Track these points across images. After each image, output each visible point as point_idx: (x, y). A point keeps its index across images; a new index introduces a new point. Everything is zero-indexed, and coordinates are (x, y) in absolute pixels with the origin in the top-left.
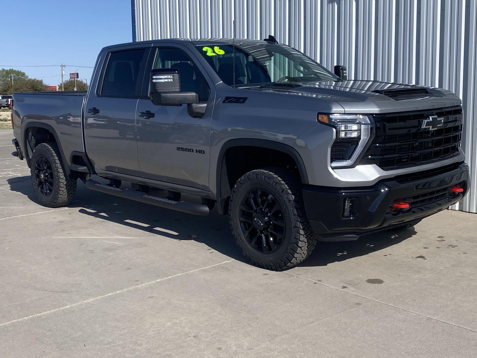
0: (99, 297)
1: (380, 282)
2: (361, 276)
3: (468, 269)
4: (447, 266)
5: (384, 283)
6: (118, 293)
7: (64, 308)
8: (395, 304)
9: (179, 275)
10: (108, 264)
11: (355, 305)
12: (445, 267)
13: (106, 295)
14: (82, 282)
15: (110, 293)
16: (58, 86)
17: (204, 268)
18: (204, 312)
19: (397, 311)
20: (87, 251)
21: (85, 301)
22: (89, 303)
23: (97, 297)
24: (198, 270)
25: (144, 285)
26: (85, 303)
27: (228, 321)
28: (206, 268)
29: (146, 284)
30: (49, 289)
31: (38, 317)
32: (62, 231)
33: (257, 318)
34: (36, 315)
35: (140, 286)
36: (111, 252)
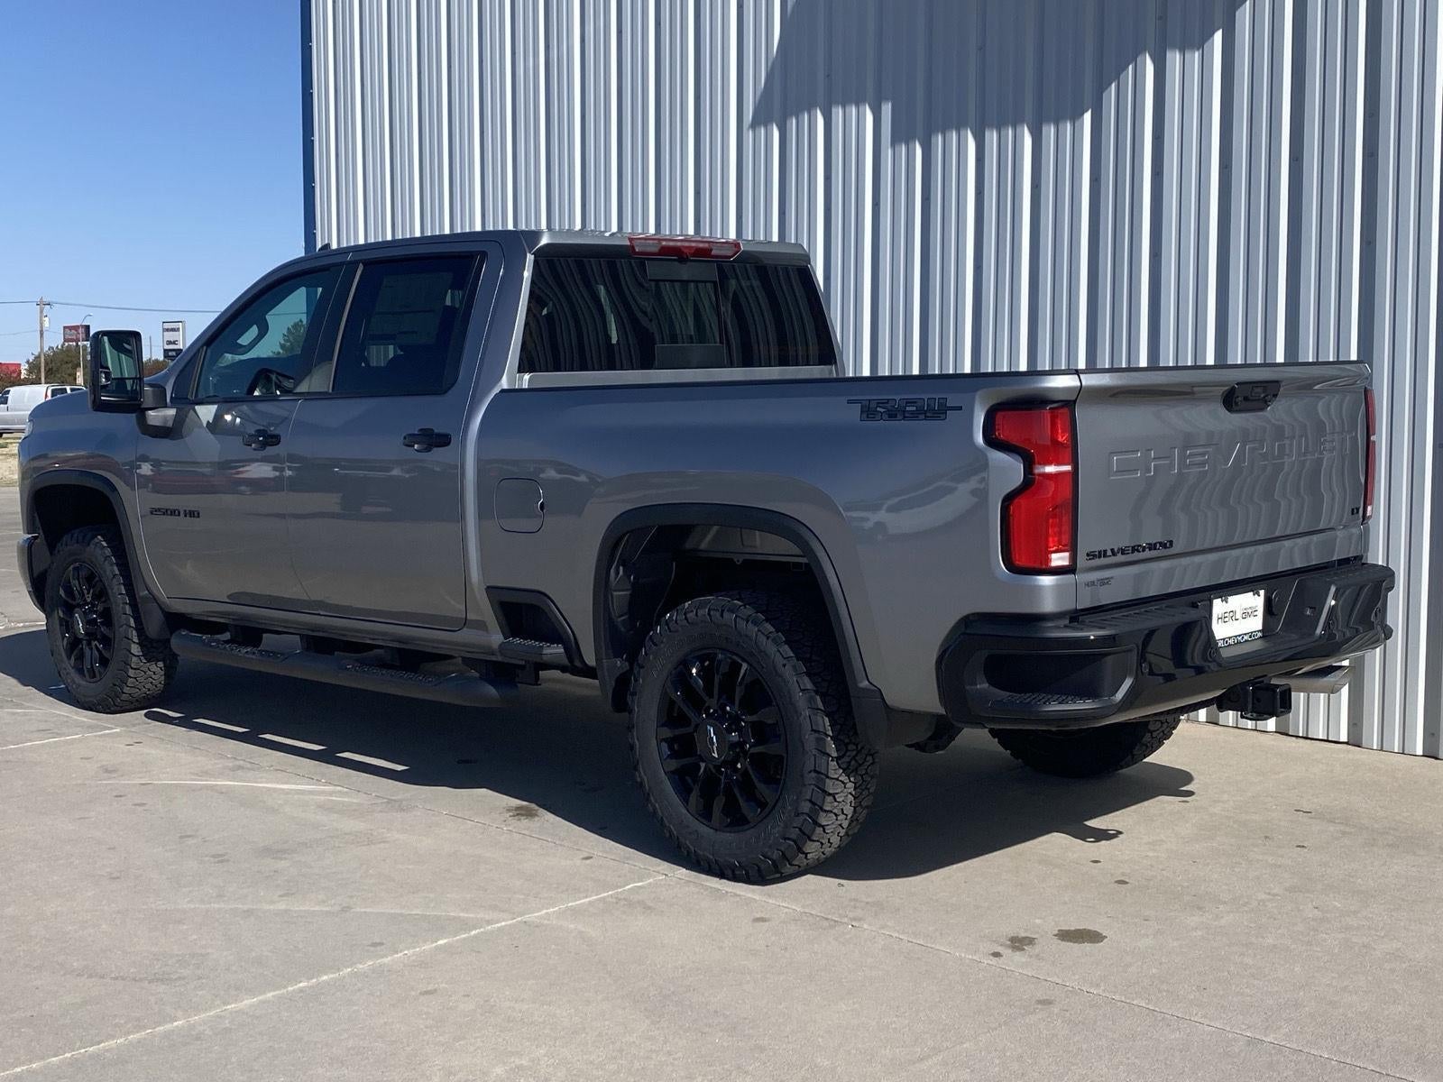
0: (270, 995)
1: (1093, 937)
2: (1038, 921)
3: (1335, 897)
4: (1275, 891)
5: (1106, 940)
6: (327, 983)
7: (168, 1026)
8: (1149, 1001)
9: (502, 926)
10: (280, 896)
11: (1039, 1006)
12: (1269, 894)
13: (290, 989)
14: (210, 951)
15: (300, 982)
16: (28, 362)
17: (574, 904)
18: (600, 1035)
19: (1160, 1021)
20: (206, 856)
21: (229, 1007)
22: (240, 1012)
23: (264, 993)
24: (557, 908)
25: (400, 955)
26: (231, 1013)
27: (674, 1059)
28: (578, 902)
29: (406, 952)
30: (112, 972)
31: (92, 1057)
32: (116, 796)
33: (762, 1049)
34: (83, 1051)
35: (389, 958)
36: (281, 859)
